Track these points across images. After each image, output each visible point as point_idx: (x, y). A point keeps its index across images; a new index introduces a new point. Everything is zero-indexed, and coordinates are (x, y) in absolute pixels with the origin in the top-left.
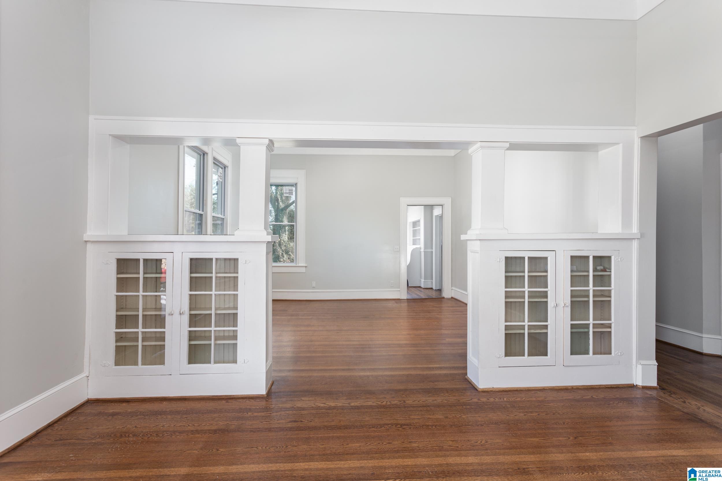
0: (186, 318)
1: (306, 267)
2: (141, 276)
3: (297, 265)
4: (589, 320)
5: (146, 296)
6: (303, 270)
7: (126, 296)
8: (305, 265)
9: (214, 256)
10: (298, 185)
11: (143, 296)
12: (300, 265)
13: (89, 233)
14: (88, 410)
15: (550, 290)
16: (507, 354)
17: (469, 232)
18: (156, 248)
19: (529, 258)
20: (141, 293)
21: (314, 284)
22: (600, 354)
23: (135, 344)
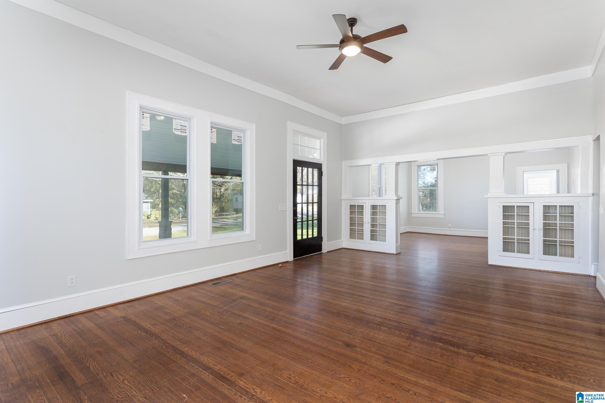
0: (369, 225)
1: (444, 214)
2: (356, 210)
3: (439, 213)
4: (557, 238)
5: (358, 217)
6: (443, 216)
7: (352, 217)
8: (443, 213)
9: (378, 204)
10: (439, 165)
11: (357, 217)
12: (440, 213)
13: (342, 197)
14: (344, 250)
15: (531, 222)
16: (504, 250)
17: (489, 194)
18: (361, 201)
19: (517, 206)
20: (357, 216)
21: (450, 225)
22: (568, 257)
23: (355, 232)
